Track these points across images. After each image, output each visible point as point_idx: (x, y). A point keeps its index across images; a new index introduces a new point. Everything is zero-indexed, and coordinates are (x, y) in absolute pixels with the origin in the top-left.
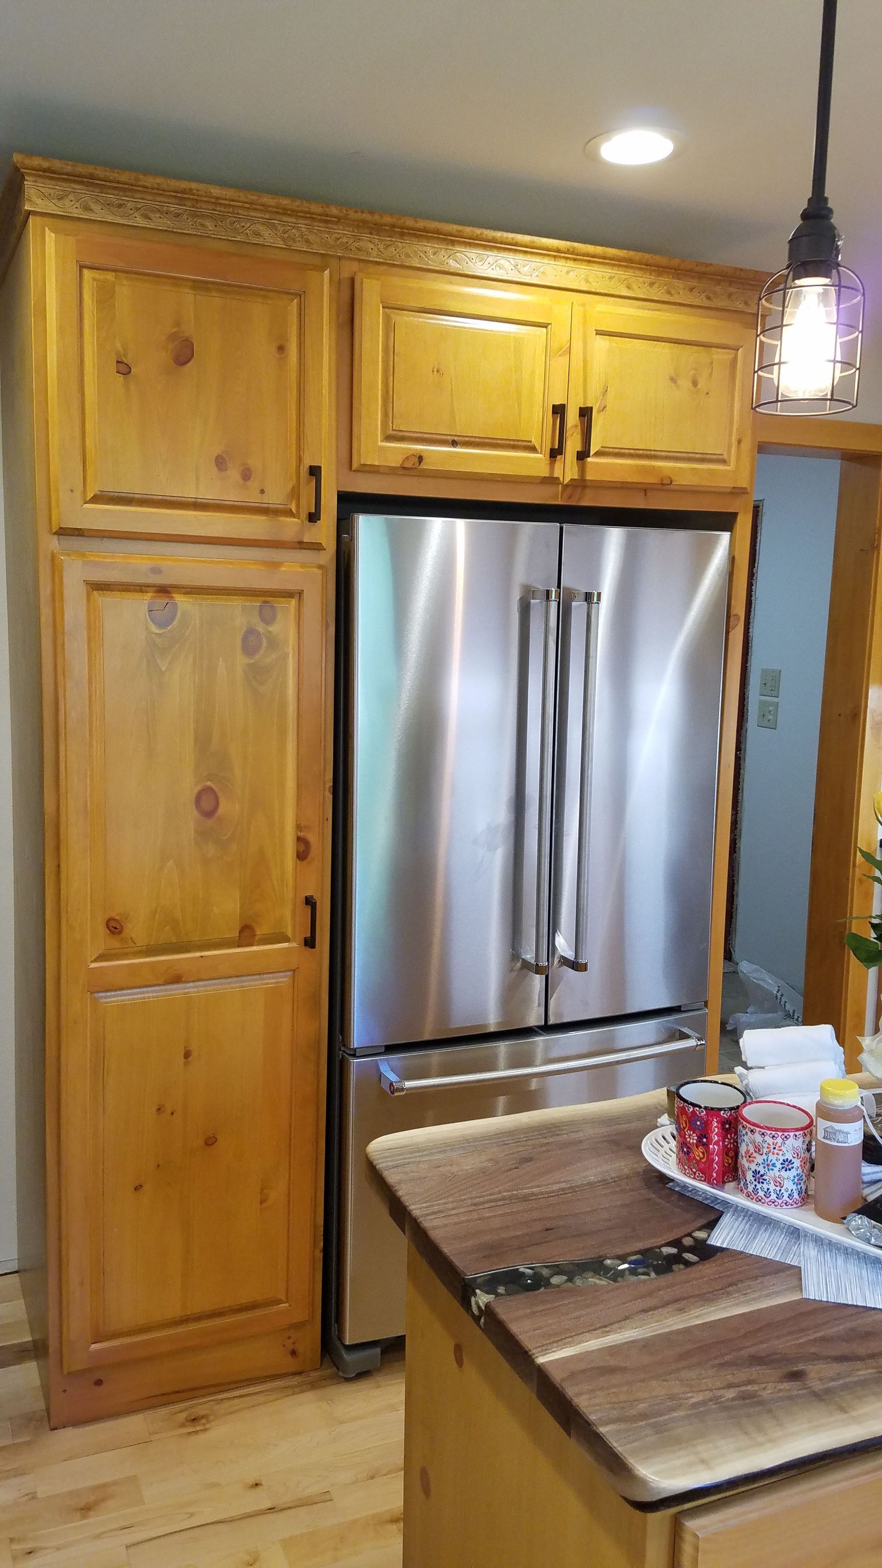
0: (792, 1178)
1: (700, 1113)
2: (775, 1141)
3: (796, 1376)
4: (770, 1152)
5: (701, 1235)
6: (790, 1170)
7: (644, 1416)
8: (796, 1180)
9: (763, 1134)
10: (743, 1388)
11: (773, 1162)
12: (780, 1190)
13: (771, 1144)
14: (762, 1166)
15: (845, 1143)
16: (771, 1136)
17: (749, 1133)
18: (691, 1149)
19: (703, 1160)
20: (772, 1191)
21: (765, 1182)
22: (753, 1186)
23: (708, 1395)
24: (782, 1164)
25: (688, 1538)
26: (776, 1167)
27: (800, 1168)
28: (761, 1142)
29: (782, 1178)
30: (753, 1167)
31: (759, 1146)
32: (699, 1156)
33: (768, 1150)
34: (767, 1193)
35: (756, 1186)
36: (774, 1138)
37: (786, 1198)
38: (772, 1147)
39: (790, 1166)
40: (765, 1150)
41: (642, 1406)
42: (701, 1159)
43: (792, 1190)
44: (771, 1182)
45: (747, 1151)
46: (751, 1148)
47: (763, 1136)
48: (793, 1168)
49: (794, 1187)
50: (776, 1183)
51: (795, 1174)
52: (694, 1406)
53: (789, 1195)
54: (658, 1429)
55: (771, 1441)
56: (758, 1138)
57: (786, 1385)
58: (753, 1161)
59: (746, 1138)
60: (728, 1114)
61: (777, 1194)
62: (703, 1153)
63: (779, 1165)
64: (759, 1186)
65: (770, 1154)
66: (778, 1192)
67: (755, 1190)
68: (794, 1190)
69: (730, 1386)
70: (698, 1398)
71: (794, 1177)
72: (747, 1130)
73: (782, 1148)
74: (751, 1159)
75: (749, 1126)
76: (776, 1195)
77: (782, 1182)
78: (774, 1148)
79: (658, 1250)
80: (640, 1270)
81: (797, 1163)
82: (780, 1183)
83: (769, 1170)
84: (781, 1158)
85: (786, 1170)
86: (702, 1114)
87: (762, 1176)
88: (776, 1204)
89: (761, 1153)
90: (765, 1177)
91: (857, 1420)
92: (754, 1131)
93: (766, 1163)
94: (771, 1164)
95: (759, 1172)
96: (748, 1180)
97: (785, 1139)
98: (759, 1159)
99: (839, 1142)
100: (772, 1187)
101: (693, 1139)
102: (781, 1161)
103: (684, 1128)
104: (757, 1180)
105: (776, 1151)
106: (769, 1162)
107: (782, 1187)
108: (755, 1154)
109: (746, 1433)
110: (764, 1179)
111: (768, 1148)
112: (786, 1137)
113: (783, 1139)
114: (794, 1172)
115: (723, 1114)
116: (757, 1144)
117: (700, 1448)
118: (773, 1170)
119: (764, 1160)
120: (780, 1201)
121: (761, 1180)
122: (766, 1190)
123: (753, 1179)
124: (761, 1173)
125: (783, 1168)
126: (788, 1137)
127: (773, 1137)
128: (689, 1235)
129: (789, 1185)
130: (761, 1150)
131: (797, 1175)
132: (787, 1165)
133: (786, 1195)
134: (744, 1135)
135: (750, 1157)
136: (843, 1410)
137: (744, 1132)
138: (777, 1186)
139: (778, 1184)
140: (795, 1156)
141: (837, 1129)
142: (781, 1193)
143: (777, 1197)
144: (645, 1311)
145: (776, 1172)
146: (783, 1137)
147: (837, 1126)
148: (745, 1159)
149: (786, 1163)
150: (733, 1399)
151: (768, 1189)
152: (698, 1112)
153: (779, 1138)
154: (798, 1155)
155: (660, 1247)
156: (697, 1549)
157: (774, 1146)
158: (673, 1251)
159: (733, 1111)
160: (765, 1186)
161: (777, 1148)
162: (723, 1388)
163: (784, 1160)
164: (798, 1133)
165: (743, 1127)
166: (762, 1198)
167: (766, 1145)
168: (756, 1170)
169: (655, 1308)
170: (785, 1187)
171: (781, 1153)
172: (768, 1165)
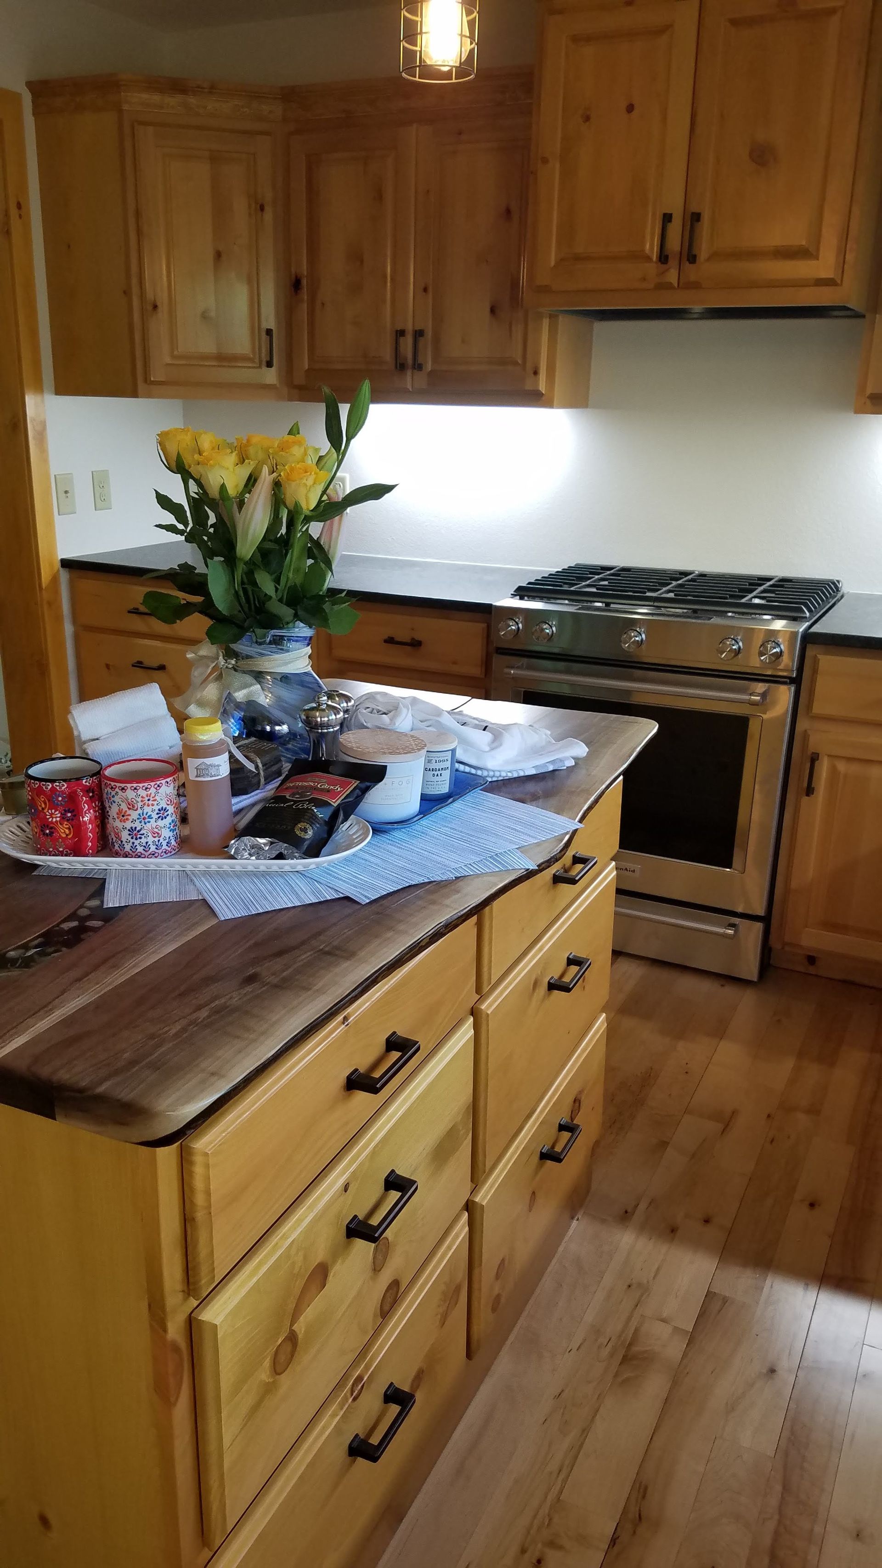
0: (168, 826)
1: (60, 788)
2: (149, 793)
3: (252, 979)
4: (144, 804)
5: (94, 903)
6: (165, 818)
7: (132, 1063)
8: (172, 827)
9: (135, 789)
10: (213, 1005)
11: (148, 814)
12: (159, 841)
13: (145, 796)
14: (138, 821)
15: (218, 776)
16: (144, 788)
17: (120, 792)
18: (55, 829)
19: (70, 837)
20: (151, 844)
21: (143, 836)
22: (131, 844)
23: (184, 1022)
24: (157, 814)
25: (198, 1159)
26: (152, 818)
27: (174, 814)
28: (135, 797)
29: (159, 828)
30: (128, 825)
31: (132, 802)
32: (65, 832)
33: (142, 804)
34: (146, 847)
35: (133, 843)
36: (148, 790)
37: (165, 847)
38: (147, 799)
39: (166, 814)
40: (140, 804)
41: (126, 1055)
42: (67, 835)
43: (169, 838)
44: (149, 834)
45: (120, 812)
46: (124, 807)
47: (136, 791)
48: (168, 815)
49: (171, 834)
50: (154, 834)
51: (171, 821)
52: (177, 1035)
53: (167, 843)
54: (155, 1067)
55: (263, 1033)
56: (130, 794)
57: (249, 989)
58: (127, 819)
59: (116, 799)
60: (91, 782)
61: (157, 845)
62: (69, 829)
63: (155, 816)
64: (137, 842)
65: (146, 807)
66: (157, 843)
67: (134, 847)
68: (171, 838)
69: (199, 1008)
70: (177, 1027)
71: (170, 824)
72: (117, 790)
73: (157, 797)
74: (125, 817)
75: (118, 785)
76: (155, 847)
77: (160, 832)
78: (149, 800)
79: (57, 928)
80: (50, 950)
81: (171, 809)
82: (158, 834)
83: (145, 824)
84: (156, 808)
85: (162, 819)
86: (63, 788)
87: (138, 831)
88: (156, 855)
89: (135, 809)
90: (141, 832)
91: (321, 992)
92: (126, 788)
93: (143, 817)
94: (147, 817)
95: (136, 828)
96: (124, 839)
97: (158, 788)
98: (134, 815)
99: (213, 777)
100: (150, 839)
101: (56, 817)
102: (157, 811)
103: (43, 809)
104: (135, 837)
105: (150, 802)
106: (145, 815)
107: (160, 836)
108: (129, 812)
109: (238, 1037)
110: (141, 834)
111: (142, 801)
112: (158, 786)
113: (156, 789)
114: (169, 820)
115: (86, 782)
116: (129, 801)
117: (203, 1065)
118: (149, 822)
119: (139, 815)
120: (160, 851)
121: (139, 836)
122: (144, 844)
123: (129, 838)
124: (137, 829)
125: (159, 818)
126: (161, 785)
127: (146, 788)
128: (82, 907)
129: (166, 833)
130: (136, 805)
131: (173, 821)
132: (162, 813)
133: (164, 843)
134: (113, 796)
135: (123, 816)
136: (307, 989)
137: (113, 793)
138: (155, 837)
139: (156, 835)
140: (169, 803)
141: (209, 764)
142: (160, 842)
143: (156, 849)
144: (79, 980)
145: (153, 823)
146: (156, 786)
147: (208, 761)
148: (117, 821)
149: (162, 812)
150: (209, 1017)
151: (147, 843)
152: (58, 788)
153: (152, 788)
154: (171, 802)
155: (58, 925)
156: (207, 1166)
157: (149, 798)
158: (75, 924)
159: (94, 778)
160: (143, 840)
161: (151, 799)
162: (194, 1012)
163: (159, 810)
164: (168, 780)
165: (112, 788)
166: (142, 854)
167: (139, 799)
168: (131, 828)
169: (87, 974)
170: (163, 837)
171: (155, 803)
172: (144, 819)
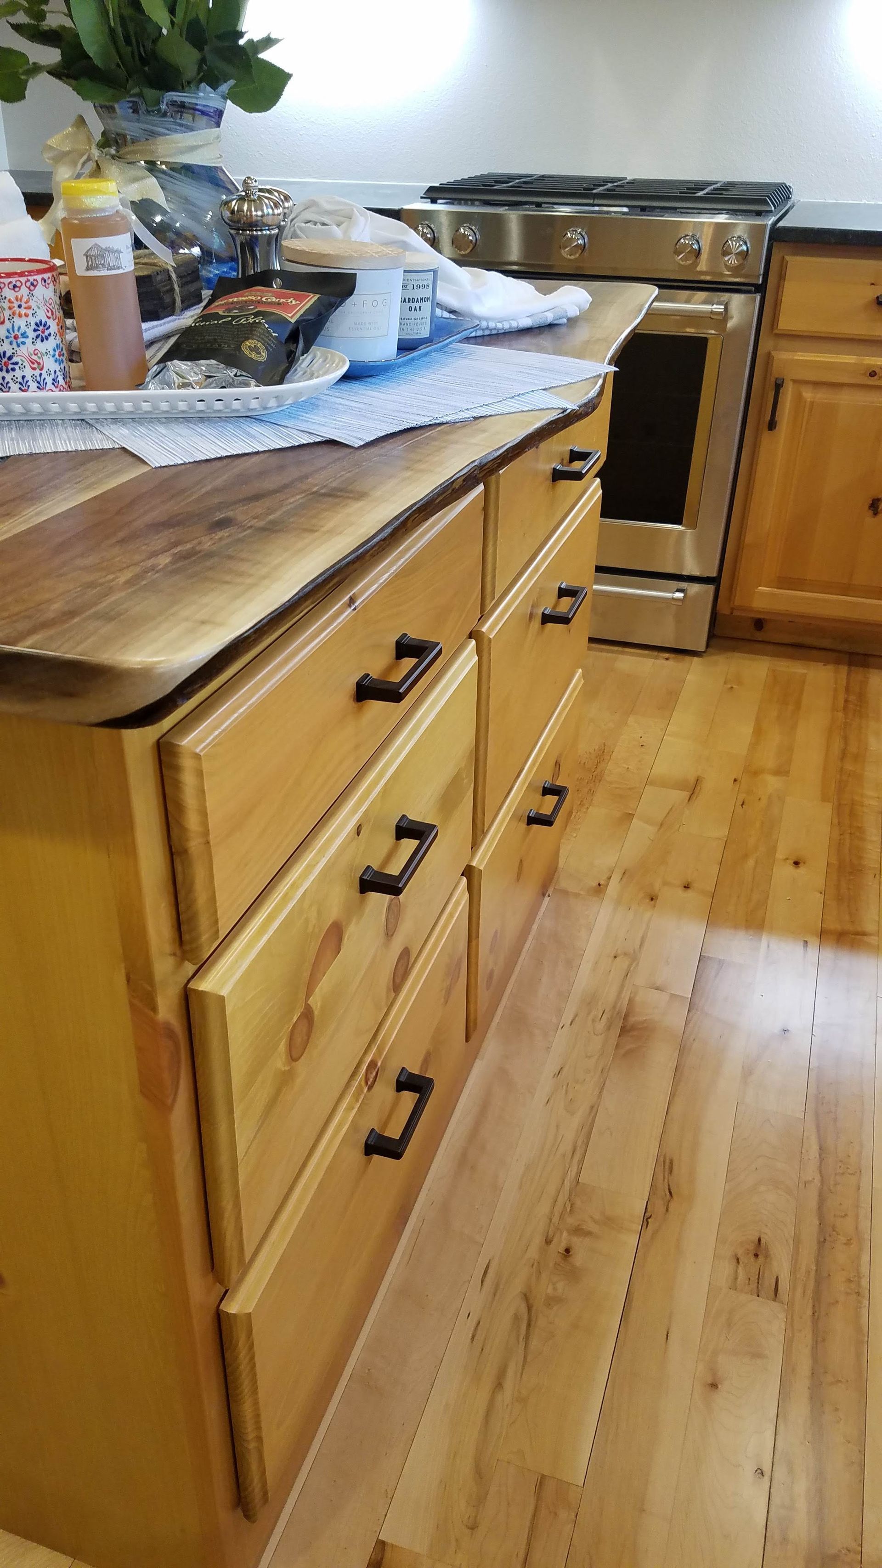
0: (52, 353)
2: (19, 294)
3: (224, 524)
4: (14, 314)
6: (47, 339)
8: (57, 356)
10: (176, 551)
11: (22, 331)
12: (41, 375)
13: (13, 299)
14: (7, 341)
15: (119, 268)
16: (11, 286)
20: (30, 379)
21: (17, 367)
23: (136, 569)
24: (35, 331)
25: (185, 764)
26: (27, 337)
27: (58, 335)
29: (39, 355)
33: (10, 312)
34: (23, 384)
36: (17, 289)
37: (50, 386)
38: (16, 304)
39: (47, 333)
40: (7, 313)
43: (55, 372)
44: (26, 364)
48: (50, 335)
49: (57, 367)
50: (33, 363)
51: (54, 345)
53: (53, 380)
57: (224, 534)
61: (38, 382)
63: (31, 334)
64: (8, 377)
65: (16, 319)
66: (38, 378)
68: (58, 373)
69: (158, 554)
71: (54, 350)
73: (32, 303)
76: (36, 384)
77: (41, 361)
78: (20, 306)
81: (53, 327)
82: (39, 364)
83: (18, 346)
84: (33, 321)
85: (42, 341)
87: (10, 358)
90: (14, 360)
91: (332, 535)
93: (13, 334)
94: (19, 334)
97: (32, 288)
99: (110, 270)
100: (28, 372)
102: (33, 326)
105: (23, 311)
106: (16, 332)
107: (41, 369)
110: (13, 364)
111: (10, 308)
112: (32, 284)
113: (29, 288)
114: (52, 341)
118: (24, 343)
119: (8, 331)
121: (10, 366)
122: (20, 380)
124: (8, 355)
125: (37, 337)
126: (35, 283)
127: (15, 286)
129: (51, 364)
131: (58, 346)
132: (41, 331)
133: (49, 380)
138: (34, 369)
139: (36, 365)
140: (50, 314)
141: (104, 247)
142: (43, 377)
143: (39, 388)
145: (30, 346)
146: (28, 284)
147: (105, 242)
149: (41, 328)
151: (23, 377)
153: (23, 287)
154: (52, 314)
156: (201, 774)
157: (19, 303)
160: (18, 374)
161: (24, 305)
162: (149, 559)
163: (36, 324)
164: (44, 276)
170: (45, 369)
171: (30, 312)
172: (16, 337)
